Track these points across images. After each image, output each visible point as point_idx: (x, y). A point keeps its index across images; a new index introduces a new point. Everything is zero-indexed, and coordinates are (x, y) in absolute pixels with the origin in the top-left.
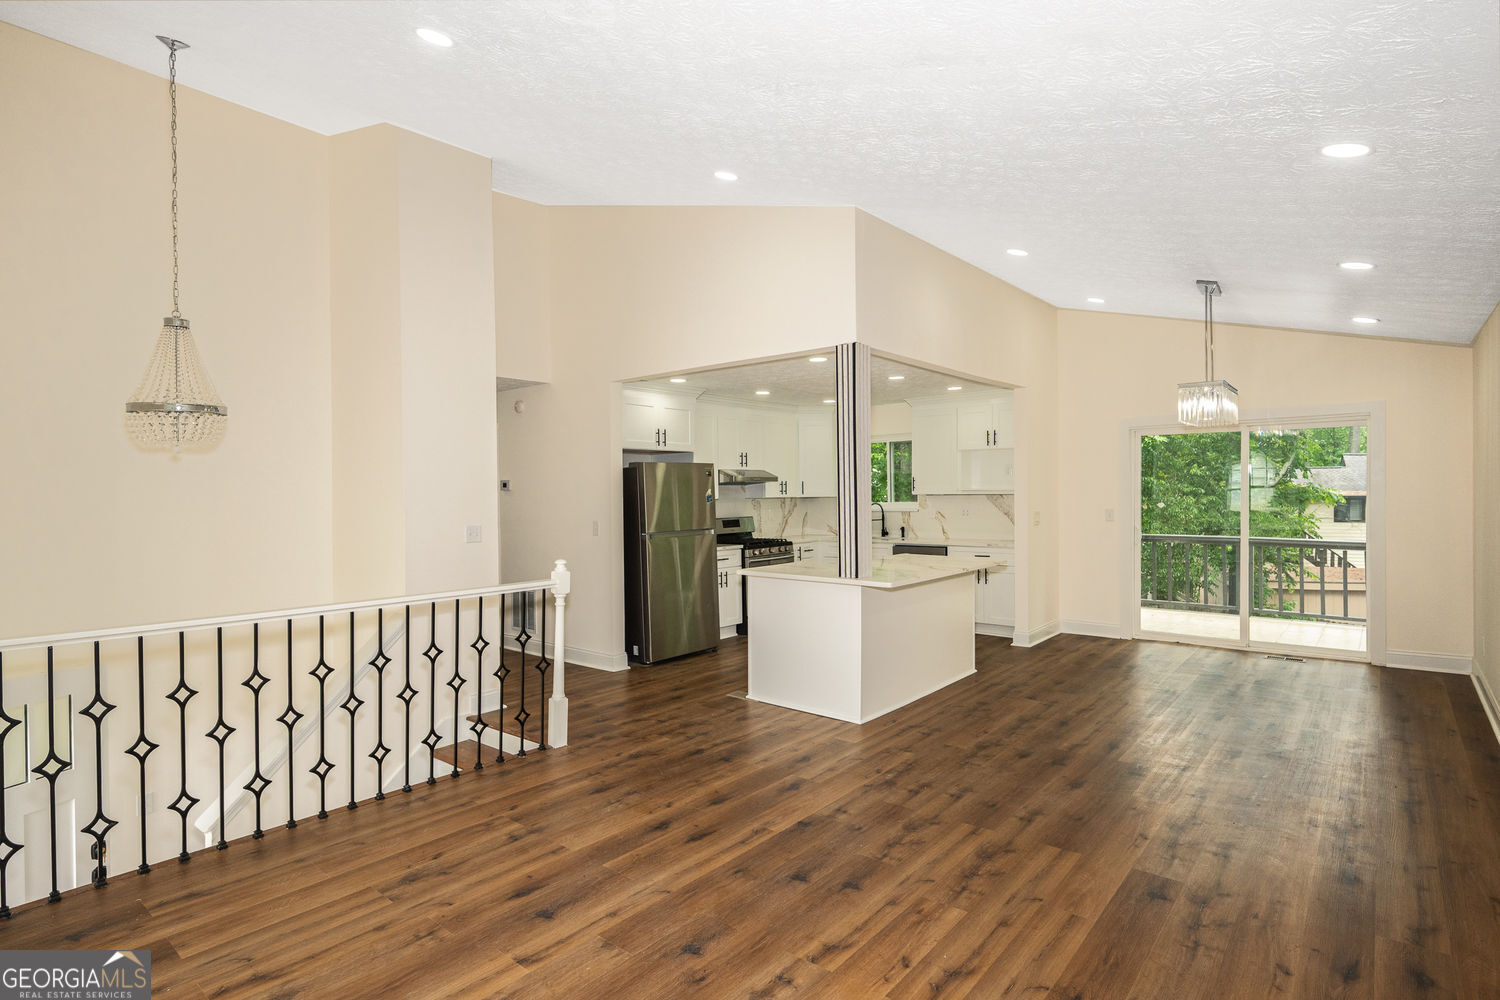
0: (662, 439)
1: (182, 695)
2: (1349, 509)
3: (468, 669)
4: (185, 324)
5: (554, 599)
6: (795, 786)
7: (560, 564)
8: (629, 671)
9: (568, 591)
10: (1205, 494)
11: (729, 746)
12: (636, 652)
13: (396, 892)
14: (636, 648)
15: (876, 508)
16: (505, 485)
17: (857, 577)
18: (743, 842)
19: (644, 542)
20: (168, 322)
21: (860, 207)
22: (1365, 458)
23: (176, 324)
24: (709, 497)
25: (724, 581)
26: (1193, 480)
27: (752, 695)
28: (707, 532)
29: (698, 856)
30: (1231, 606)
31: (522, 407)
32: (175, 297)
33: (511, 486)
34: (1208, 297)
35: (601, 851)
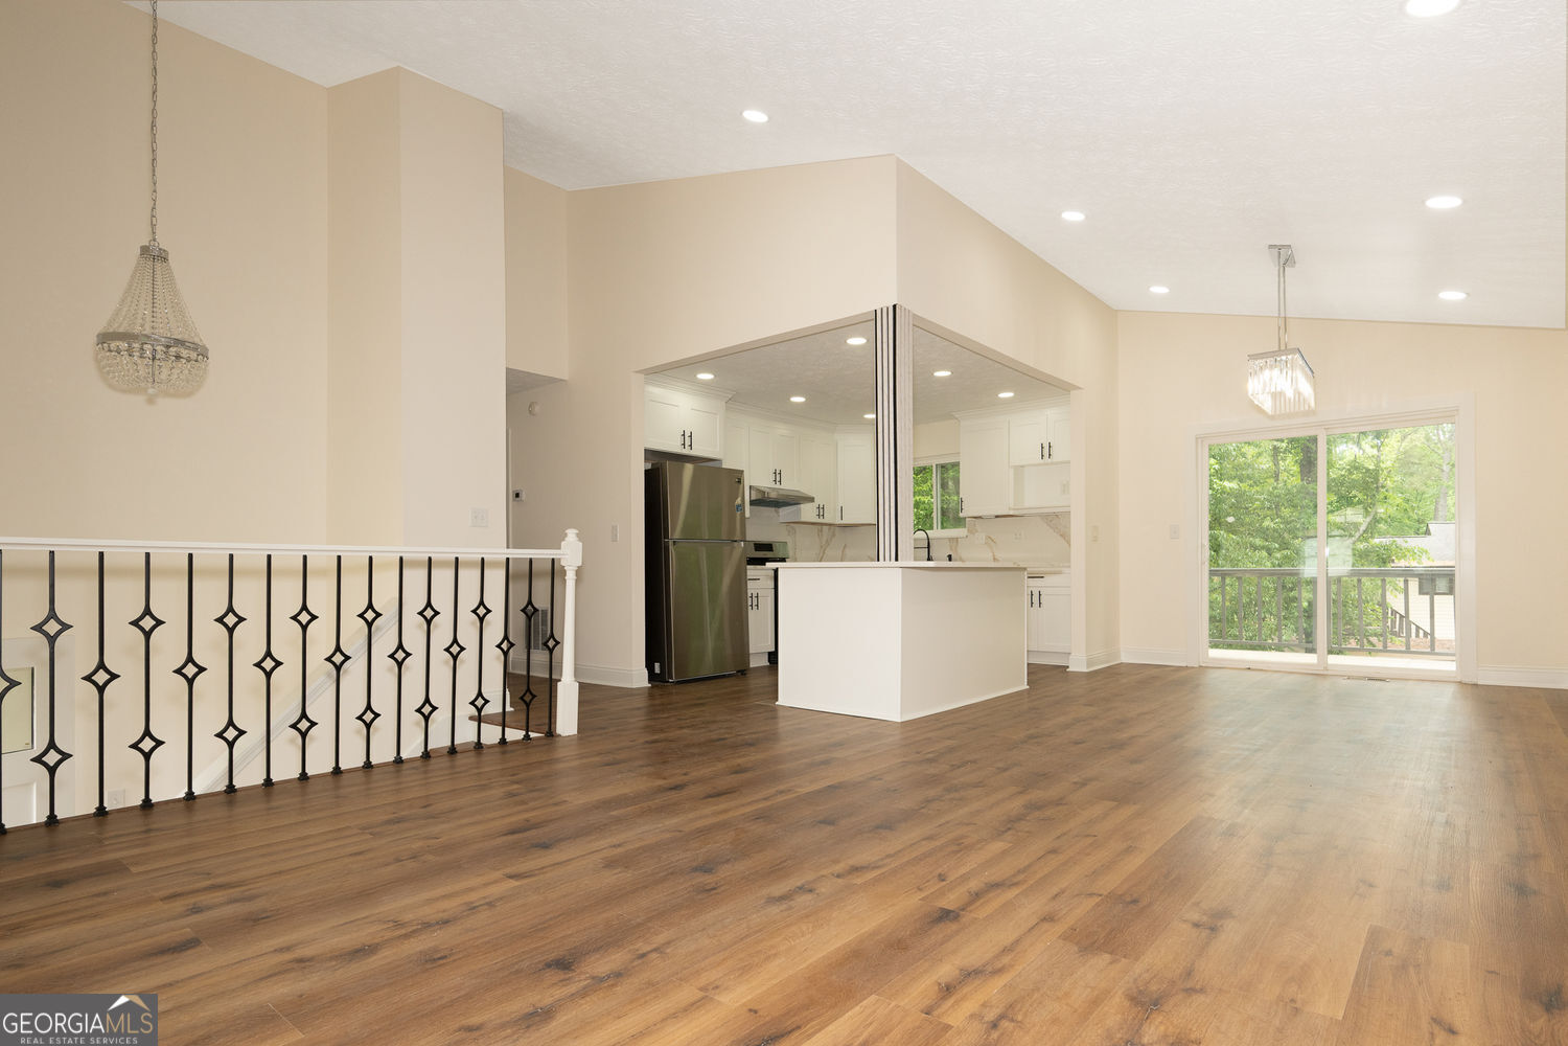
0: (687, 443)
1: (147, 623)
2: (1435, 581)
3: (468, 636)
4: (163, 255)
5: (564, 573)
6: (826, 762)
7: (571, 534)
8: (649, 688)
9: (580, 564)
10: (1279, 550)
11: (757, 736)
12: (657, 670)
13: (378, 830)
14: (657, 665)
15: (921, 534)
16: (517, 495)
17: (897, 559)
18: (765, 799)
19: (667, 549)
20: (145, 250)
21: (902, 158)
22: (1453, 526)
23: (153, 255)
24: (738, 506)
25: (755, 603)
26: (1264, 533)
27: (782, 701)
28: (736, 544)
29: (715, 808)
30: (1308, 643)
31: (537, 409)
32: (153, 226)
33: (523, 496)
34: (1282, 269)
35: (607, 804)
